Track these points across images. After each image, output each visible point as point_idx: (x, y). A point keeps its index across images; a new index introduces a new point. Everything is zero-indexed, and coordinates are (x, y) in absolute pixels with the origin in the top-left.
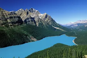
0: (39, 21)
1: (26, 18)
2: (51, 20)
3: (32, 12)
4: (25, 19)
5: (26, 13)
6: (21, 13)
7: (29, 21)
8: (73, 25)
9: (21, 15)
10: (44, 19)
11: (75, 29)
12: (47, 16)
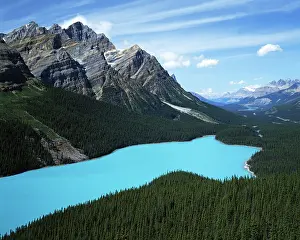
0: (104, 79)
1: (49, 62)
2: (159, 75)
3: (81, 40)
4: (45, 67)
5: (51, 42)
6: (28, 40)
7: (62, 78)
8: (251, 100)
9: (27, 49)
10: (129, 68)
11: (261, 117)
12: (142, 58)
